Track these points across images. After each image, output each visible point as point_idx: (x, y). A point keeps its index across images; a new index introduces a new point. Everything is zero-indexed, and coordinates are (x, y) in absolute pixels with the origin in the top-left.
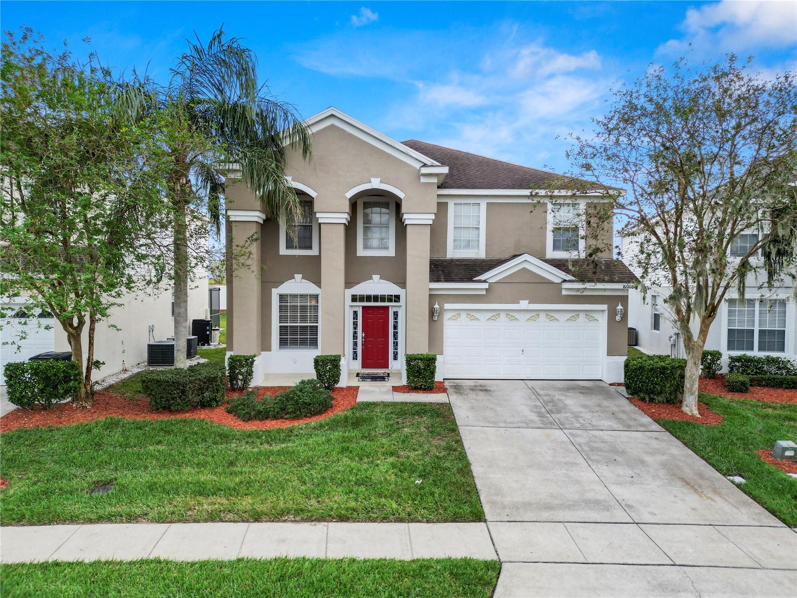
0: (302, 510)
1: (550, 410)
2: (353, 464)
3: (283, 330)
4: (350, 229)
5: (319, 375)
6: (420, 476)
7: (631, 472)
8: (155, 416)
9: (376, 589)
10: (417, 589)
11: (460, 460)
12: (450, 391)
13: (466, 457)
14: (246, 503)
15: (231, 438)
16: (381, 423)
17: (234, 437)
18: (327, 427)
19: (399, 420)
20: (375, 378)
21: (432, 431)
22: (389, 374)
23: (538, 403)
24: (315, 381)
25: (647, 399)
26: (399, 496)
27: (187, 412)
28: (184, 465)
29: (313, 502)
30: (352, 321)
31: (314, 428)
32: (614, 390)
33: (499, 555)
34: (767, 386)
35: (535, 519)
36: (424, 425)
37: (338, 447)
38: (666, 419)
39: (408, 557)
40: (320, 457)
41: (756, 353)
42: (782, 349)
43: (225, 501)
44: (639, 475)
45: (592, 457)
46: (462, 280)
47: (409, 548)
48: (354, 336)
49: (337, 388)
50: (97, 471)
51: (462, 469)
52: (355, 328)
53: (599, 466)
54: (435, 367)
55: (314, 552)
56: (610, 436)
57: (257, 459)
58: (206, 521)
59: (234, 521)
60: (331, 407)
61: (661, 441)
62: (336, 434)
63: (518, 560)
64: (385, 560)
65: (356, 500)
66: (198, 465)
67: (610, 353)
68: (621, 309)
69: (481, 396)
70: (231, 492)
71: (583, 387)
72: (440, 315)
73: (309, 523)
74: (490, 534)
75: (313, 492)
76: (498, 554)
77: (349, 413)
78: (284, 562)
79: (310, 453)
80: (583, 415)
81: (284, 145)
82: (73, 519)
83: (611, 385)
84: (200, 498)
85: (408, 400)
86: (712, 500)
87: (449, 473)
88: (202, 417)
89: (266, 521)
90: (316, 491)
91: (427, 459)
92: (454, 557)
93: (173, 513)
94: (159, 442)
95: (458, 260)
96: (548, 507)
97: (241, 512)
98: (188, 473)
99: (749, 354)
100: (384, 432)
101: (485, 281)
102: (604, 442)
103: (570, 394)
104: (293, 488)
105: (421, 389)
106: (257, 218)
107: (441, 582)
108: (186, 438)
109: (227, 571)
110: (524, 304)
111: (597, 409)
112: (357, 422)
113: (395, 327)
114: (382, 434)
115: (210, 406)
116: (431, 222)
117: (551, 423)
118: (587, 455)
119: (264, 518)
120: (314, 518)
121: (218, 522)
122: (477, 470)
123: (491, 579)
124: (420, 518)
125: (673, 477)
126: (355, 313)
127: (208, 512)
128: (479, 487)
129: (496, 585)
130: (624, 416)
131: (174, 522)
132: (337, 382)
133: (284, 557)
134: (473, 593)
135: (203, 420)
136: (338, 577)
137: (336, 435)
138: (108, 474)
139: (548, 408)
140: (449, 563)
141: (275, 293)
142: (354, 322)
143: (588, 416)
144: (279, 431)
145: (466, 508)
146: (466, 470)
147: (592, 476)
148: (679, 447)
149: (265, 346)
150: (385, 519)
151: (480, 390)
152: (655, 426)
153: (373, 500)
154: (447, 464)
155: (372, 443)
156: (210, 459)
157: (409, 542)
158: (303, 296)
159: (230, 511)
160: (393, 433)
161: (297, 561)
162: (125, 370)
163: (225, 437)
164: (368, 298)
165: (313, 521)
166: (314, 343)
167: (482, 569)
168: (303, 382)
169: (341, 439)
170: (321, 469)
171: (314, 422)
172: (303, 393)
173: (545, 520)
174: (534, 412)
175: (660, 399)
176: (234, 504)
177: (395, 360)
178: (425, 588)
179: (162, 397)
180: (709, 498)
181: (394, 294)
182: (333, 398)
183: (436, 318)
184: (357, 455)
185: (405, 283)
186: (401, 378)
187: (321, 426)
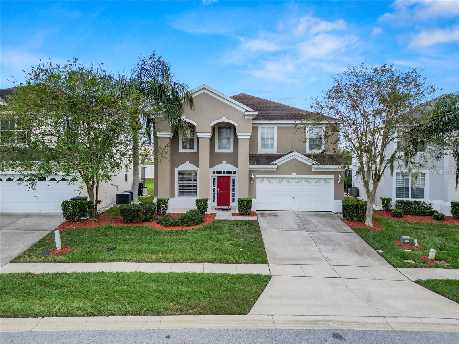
0: (193, 259)
2: (214, 243)
3: (180, 188)
4: (212, 140)
5: (198, 208)
6: (242, 248)
7: (334, 248)
8: (126, 225)
11: (260, 242)
12: (258, 215)
14: (170, 256)
16: (226, 228)
17: (162, 233)
18: (202, 230)
19: (234, 227)
20: (223, 210)
21: (249, 232)
22: (230, 208)
23: (299, 221)
24: (196, 210)
25: (350, 219)
26: (233, 255)
27: (140, 223)
28: (143, 243)
29: (198, 256)
30: (213, 183)
31: (197, 230)
32: (336, 216)
33: (271, 273)
34: (412, 215)
36: (245, 229)
37: (207, 237)
38: (357, 228)
40: (199, 241)
41: (410, 199)
42: (423, 197)
43: (161, 255)
44: (337, 249)
45: (318, 242)
46: (264, 164)
48: (214, 190)
49: (206, 214)
50: (107, 245)
51: (260, 246)
52: (214, 187)
53: (321, 245)
54: (252, 204)
55: (199, 271)
56: (329, 234)
57: (173, 241)
59: (166, 262)
60: (204, 222)
61: (351, 236)
62: (206, 232)
63: (278, 275)
65: (215, 256)
66: (148, 243)
67: (335, 198)
68: (340, 178)
69: (273, 217)
70: (164, 252)
71: (322, 214)
72: (254, 180)
74: (269, 267)
75: (197, 253)
77: (212, 224)
79: (195, 239)
80: (319, 226)
81: (182, 102)
82: (103, 261)
83: (335, 213)
84: (152, 254)
85: (239, 219)
86: (366, 258)
87: (254, 247)
88: (147, 225)
90: (199, 252)
91: (246, 242)
92: (253, 273)
93: (142, 259)
94: (130, 235)
95: (263, 154)
96: (295, 259)
97: (168, 259)
98: (145, 246)
101: (275, 164)
102: (325, 237)
103: (315, 217)
104: (189, 252)
105: (245, 214)
106: (169, 135)
107: (247, 280)
108: (142, 233)
110: (294, 175)
111: (326, 223)
112: (215, 227)
113: (233, 186)
114: (227, 233)
115: (149, 221)
116: (250, 137)
117: (303, 229)
118: (316, 242)
121: (160, 262)
122: (266, 246)
123: (267, 280)
124: (241, 262)
125: (352, 250)
126: (214, 179)
127: (155, 259)
128: (267, 252)
129: (268, 282)
130: (337, 226)
131: (143, 262)
132: (206, 211)
134: (259, 283)
136: (208, 278)
138: (112, 245)
139: (303, 223)
141: (177, 170)
143: (321, 226)
144: (181, 231)
145: (261, 259)
146: (262, 246)
147: (317, 249)
149: (173, 195)
150: (227, 262)
151: (273, 215)
152: (351, 231)
153: (222, 255)
154: (254, 244)
155: (222, 236)
156: (153, 241)
157: (236, 270)
158: (190, 171)
159: (164, 259)
160: (231, 232)
162: (107, 206)
163: (158, 233)
164: (221, 172)
165: (197, 263)
166: (195, 194)
167: (263, 277)
168: (191, 210)
169: (208, 234)
170: (200, 245)
171: (196, 227)
172: (191, 215)
173: (292, 264)
174: (296, 225)
175: (356, 219)
176: (166, 256)
177: (234, 202)
178: (241, 282)
179: (129, 216)
180: (364, 257)
181: (232, 170)
182: (204, 218)
183: (252, 181)
184: (216, 240)
185: (238, 165)
186: (236, 210)
187: (200, 229)
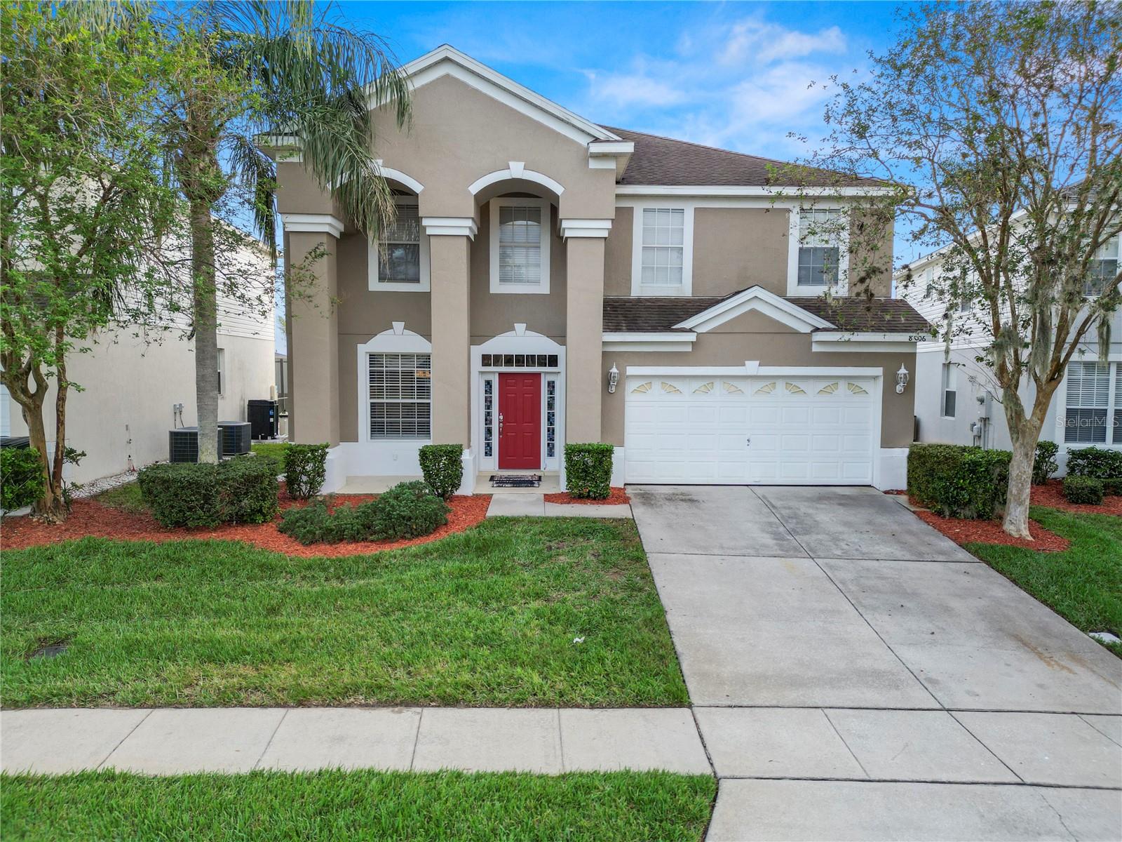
0: (380, 687)
1: (793, 530)
2: (472, 612)
3: (376, 410)
4: (478, 248)
5: (428, 475)
6: (582, 631)
7: (931, 625)
8: (162, 537)
9: (493, 830)
10: (568, 830)
11: (649, 605)
12: (633, 501)
13: (659, 600)
15: (279, 570)
16: (523, 549)
17: (283, 568)
18: (435, 555)
19: (552, 544)
20: (517, 483)
21: (604, 560)
22: (540, 477)
23: (773, 519)
24: (421, 483)
25: (947, 513)
26: (546, 664)
27: (215, 530)
28: (193, 613)
29: (401, 673)
30: (483, 395)
31: (415, 556)
32: (891, 500)
33: (716, 765)
35: (774, 703)
36: (592, 552)
37: (450, 585)
38: (979, 542)
39: (554, 771)
40: (419, 601)
41: (1109, 446)
43: (250, 672)
44: (944, 629)
45: (864, 602)
46: (654, 329)
47: (559, 752)
48: (486, 420)
49: (457, 497)
51: (651, 620)
52: (488, 407)
53: (877, 615)
54: (611, 463)
55: (389, 760)
56: (892, 568)
57: (315, 603)
58: (214, 705)
59: (262, 706)
60: (446, 524)
61: (973, 576)
62: (450, 564)
63: (747, 775)
64: (514, 774)
65: (473, 670)
66: (217, 612)
67: (886, 443)
68: (905, 374)
69: (683, 508)
70: (265, 656)
71: (843, 495)
72: (620, 384)
73: (391, 709)
74: (698, 728)
75: (400, 655)
76: (712, 764)
77: (473, 533)
78: (334, 778)
79: (404, 595)
80: (845, 536)
81: (371, 107)
83: (886, 492)
84: (210, 667)
85: (568, 515)
86: (1070, 670)
87: (629, 626)
88: (238, 538)
89: (317, 706)
90: (408, 655)
91: (595, 604)
92: (634, 769)
93: (158, 691)
94: (159, 577)
95: (647, 300)
96: (795, 682)
97: (274, 691)
98: (198, 626)
99: (1100, 446)
100: (528, 562)
101: (690, 330)
102: (882, 578)
103: (823, 506)
105: (588, 497)
106: (327, 226)
107: (611, 817)
108: (204, 571)
109: (229, 795)
110: (752, 367)
111: (867, 528)
112: (484, 546)
113: (551, 406)
114: (524, 565)
116: (605, 234)
117: (795, 549)
118: (857, 599)
119: (314, 699)
120: (398, 701)
121: (235, 706)
122: (676, 620)
123: (701, 810)
124: (579, 700)
125: (1000, 633)
126: (488, 383)
127: (219, 689)
128: (679, 648)
129: (709, 821)
130: (908, 538)
131: (159, 707)
132: (456, 486)
133: (334, 770)
134: (669, 836)
135: (238, 542)
136: (427, 807)
137: (452, 565)
138: (65, 625)
139: (789, 526)
140: (627, 781)
141: (363, 351)
142: (486, 398)
143: (854, 538)
144: (358, 560)
145: (658, 685)
146: (658, 621)
147: (866, 632)
148: (1005, 586)
149: (347, 433)
150: (520, 703)
151: (682, 500)
152: (962, 554)
153: (502, 669)
154: (628, 612)
155: (506, 579)
156: (238, 603)
157: (558, 742)
158: (406, 357)
159: (256, 688)
160: (542, 563)
161: (357, 776)
162: (133, 471)
163: (268, 569)
164: (509, 360)
165: (397, 705)
166: (424, 429)
167: (684, 792)
168: (402, 486)
169: (456, 573)
170: (419, 619)
171: (415, 546)
172: (401, 502)
173: (791, 704)
174: (768, 533)
175: (968, 513)
176: (266, 676)
177: (551, 456)
178: (580, 827)
179: (172, 507)
180: (1063, 667)
181: (547, 353)
182: (447, 511)
183: (614, 389)
184: (481, 597)
185: (565, 336)
186: (558, 483)
187: (427, 553)
